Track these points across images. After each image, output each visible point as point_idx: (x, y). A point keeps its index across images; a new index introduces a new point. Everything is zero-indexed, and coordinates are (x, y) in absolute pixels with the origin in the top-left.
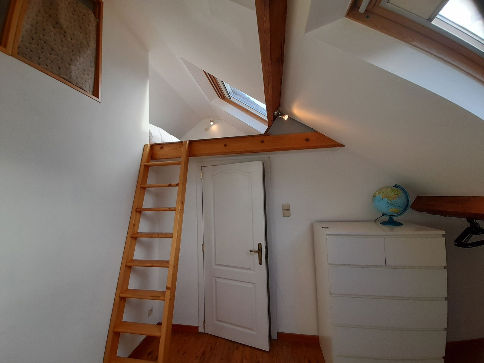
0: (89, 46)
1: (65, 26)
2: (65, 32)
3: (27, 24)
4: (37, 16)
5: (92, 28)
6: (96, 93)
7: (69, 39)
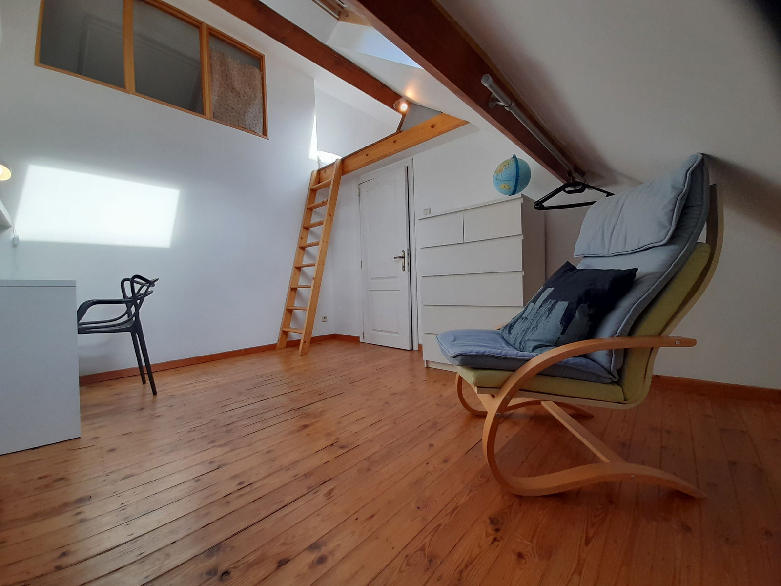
0: (256, 97)
1: (238, 89)
2: (239, 93)
3: (215, 96)
4: (220, 88)
5: (258, 83)
6: (264, 133)
7: (242, 98)
